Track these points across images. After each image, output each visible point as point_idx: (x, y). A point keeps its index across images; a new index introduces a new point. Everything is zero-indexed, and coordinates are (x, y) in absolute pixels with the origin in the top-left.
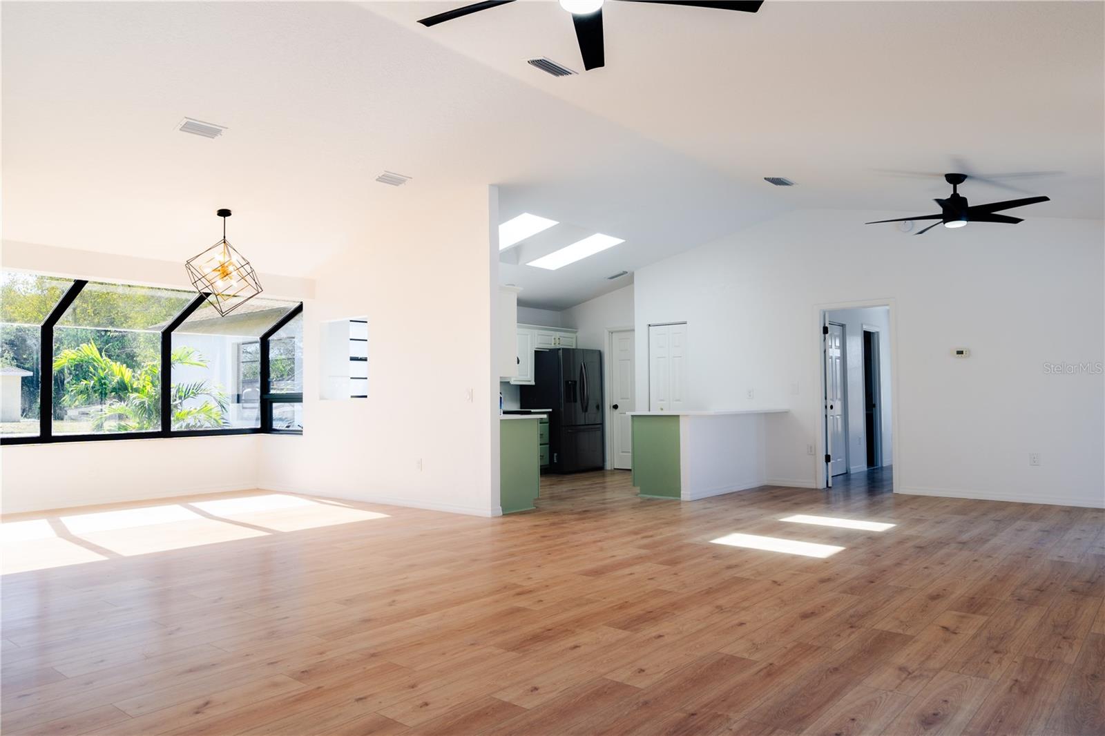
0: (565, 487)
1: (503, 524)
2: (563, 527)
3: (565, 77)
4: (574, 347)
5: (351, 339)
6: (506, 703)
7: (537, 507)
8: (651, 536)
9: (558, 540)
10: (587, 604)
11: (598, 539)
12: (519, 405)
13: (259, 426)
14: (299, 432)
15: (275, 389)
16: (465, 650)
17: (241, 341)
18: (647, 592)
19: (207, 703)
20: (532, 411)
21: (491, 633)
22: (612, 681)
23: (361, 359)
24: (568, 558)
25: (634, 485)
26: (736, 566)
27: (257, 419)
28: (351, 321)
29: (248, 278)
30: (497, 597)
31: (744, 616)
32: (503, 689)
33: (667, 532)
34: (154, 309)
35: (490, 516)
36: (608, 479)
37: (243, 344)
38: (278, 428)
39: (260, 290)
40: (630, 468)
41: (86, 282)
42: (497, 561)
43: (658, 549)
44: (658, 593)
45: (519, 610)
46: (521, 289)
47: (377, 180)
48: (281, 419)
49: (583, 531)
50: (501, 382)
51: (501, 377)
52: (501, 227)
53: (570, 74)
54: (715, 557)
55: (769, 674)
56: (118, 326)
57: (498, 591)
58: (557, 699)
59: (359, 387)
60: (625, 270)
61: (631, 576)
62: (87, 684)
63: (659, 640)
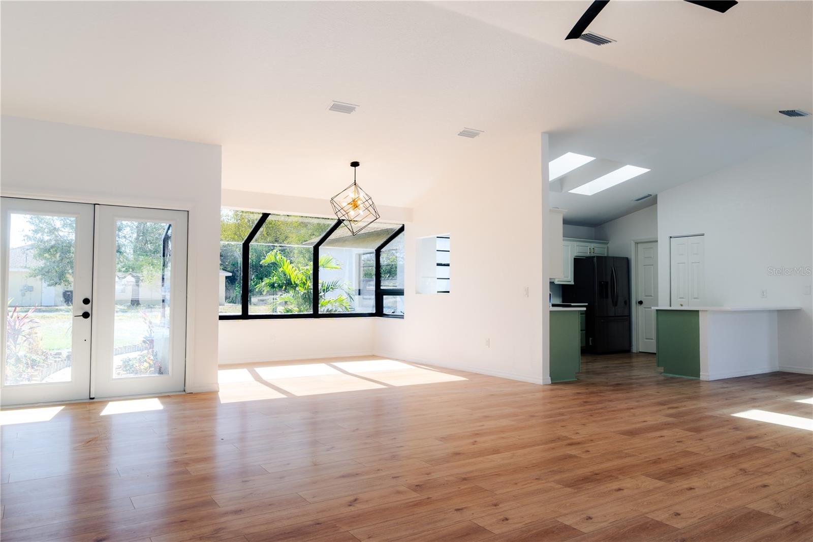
0: (599, 365)
1: (552, 390)
2: (601, 396)
3: (606, 45)
4: (605, 255)
5: (437, 251)
6: (568, 525)
7: (578, 379)
8: (677, 408)
9: (597, 405)
10: (626, 457)
11: (632, 407)
12: (561, 300)
13: (374, 312)
14: (402, 317)
15: (385, 286)
16: (532, 483)
17: (362, 252)
18: (677, 452)
19: (356, 500)
20: (572, 304)
21: (550, 471)
22: (652, 520)
23: (444, 265)
24: (606, 420)
25: (658, 366)
26: (756, 437)
27: (373, 307)
28: (438, 237)
29: (370, 208)
30: (553, 445)
31: (766, 480)
32: (565, 515)
33: (690, 405)
34: (303, 231)
35: (542, 384)
36: (634, 360)
37: (364, 254)
38: (387, 313)
39: (378, 217)
40: (655, 352)
41: (269, 214)
42: (551, 417)
43: (682, 418)
44: (687, 454)
45: (571, 457)
46: (566, 211)
47: (459, 135)
48: (389, 307)
49: (618, 399)
50: (550, 282)
51: (550, 279)
52: (550, 164)
53: (610, 42)
54: (736, 429)
55: (795, 531)
56: (281, 243)
57: (552, 441)
58: (608, 528)
59: (444, 285)
60: (650, 193)
61: (661, 438)
62: (281, 478)
63: (690, 491)
